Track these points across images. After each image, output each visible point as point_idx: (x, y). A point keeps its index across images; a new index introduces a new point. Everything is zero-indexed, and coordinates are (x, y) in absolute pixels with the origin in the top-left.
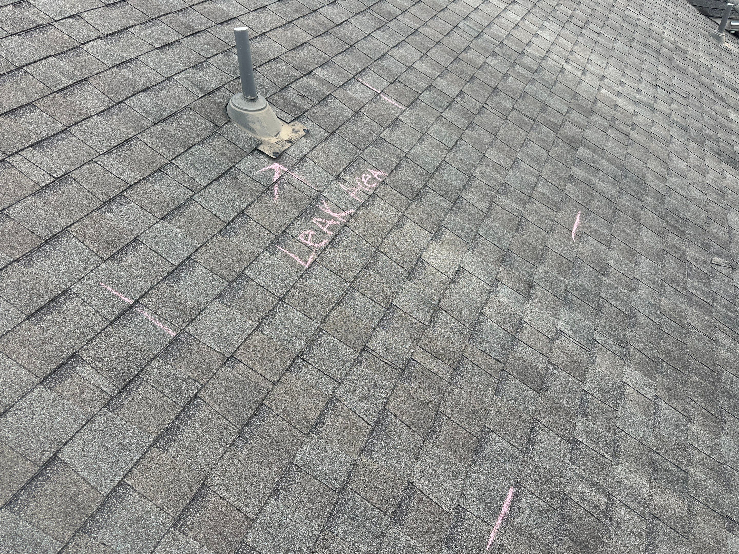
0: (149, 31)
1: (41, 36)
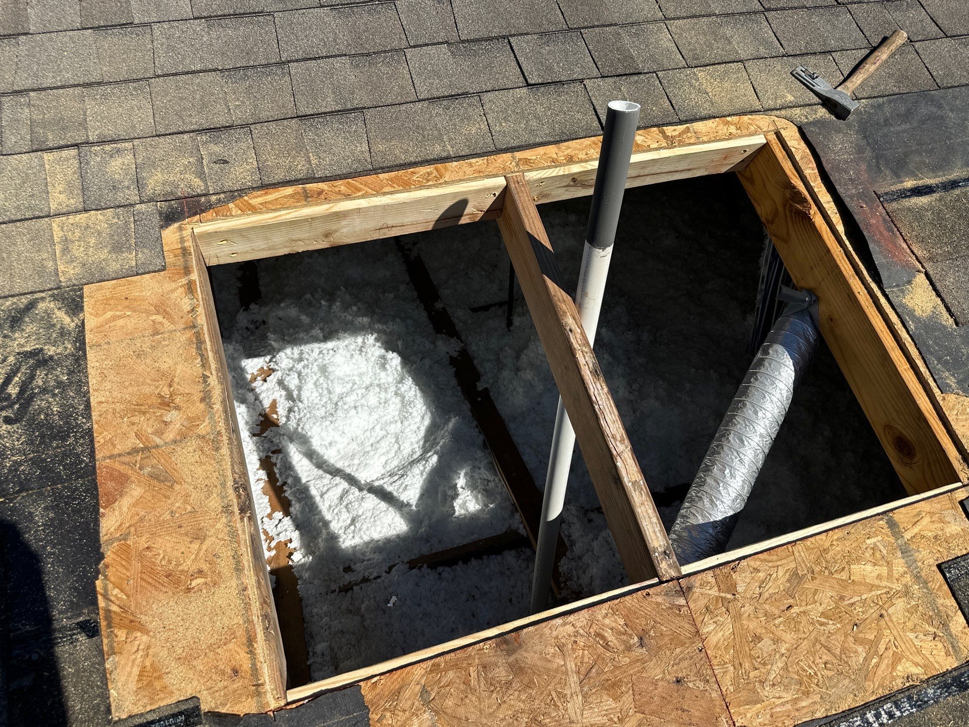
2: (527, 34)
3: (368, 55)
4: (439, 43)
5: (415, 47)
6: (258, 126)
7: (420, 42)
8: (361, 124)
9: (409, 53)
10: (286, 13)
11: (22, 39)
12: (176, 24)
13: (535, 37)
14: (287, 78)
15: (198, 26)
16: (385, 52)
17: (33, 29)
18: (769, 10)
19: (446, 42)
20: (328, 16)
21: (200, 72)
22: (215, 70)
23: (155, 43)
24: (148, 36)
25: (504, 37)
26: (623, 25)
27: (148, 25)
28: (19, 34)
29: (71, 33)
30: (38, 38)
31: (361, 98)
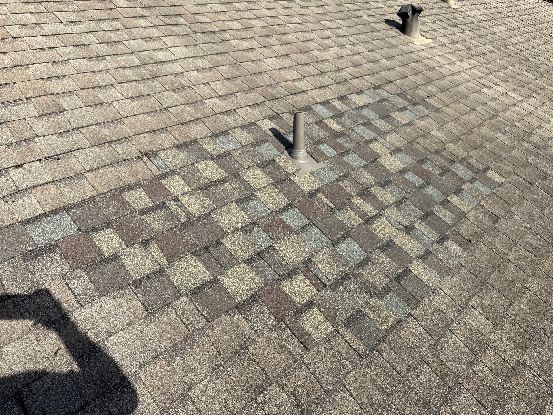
2: (239, 92)
3: (192, 103)
4: (213, 97)
5: (206, 99)
6: (169, 128)
7: (208, 97)
8: (202, 123)
9: (206, 101)
10: (157, 94)
11: (65, 112)
12: (119, 101)
13: (242, 92)
14: (169, 113)
15: (129, 101)
16: (198, 102)
17: (67, 109)
18: (305, 77)
19: (216, 97)
21: (138, 114)
22: (143, 113)
23: (116, 108)
24: (112, 106)
25: (233, 93)
26: (266, 86)
27: (110, 103)
28: (63, 111)
29: (83, 108)
30: (71, 111)
31: (199, 116)
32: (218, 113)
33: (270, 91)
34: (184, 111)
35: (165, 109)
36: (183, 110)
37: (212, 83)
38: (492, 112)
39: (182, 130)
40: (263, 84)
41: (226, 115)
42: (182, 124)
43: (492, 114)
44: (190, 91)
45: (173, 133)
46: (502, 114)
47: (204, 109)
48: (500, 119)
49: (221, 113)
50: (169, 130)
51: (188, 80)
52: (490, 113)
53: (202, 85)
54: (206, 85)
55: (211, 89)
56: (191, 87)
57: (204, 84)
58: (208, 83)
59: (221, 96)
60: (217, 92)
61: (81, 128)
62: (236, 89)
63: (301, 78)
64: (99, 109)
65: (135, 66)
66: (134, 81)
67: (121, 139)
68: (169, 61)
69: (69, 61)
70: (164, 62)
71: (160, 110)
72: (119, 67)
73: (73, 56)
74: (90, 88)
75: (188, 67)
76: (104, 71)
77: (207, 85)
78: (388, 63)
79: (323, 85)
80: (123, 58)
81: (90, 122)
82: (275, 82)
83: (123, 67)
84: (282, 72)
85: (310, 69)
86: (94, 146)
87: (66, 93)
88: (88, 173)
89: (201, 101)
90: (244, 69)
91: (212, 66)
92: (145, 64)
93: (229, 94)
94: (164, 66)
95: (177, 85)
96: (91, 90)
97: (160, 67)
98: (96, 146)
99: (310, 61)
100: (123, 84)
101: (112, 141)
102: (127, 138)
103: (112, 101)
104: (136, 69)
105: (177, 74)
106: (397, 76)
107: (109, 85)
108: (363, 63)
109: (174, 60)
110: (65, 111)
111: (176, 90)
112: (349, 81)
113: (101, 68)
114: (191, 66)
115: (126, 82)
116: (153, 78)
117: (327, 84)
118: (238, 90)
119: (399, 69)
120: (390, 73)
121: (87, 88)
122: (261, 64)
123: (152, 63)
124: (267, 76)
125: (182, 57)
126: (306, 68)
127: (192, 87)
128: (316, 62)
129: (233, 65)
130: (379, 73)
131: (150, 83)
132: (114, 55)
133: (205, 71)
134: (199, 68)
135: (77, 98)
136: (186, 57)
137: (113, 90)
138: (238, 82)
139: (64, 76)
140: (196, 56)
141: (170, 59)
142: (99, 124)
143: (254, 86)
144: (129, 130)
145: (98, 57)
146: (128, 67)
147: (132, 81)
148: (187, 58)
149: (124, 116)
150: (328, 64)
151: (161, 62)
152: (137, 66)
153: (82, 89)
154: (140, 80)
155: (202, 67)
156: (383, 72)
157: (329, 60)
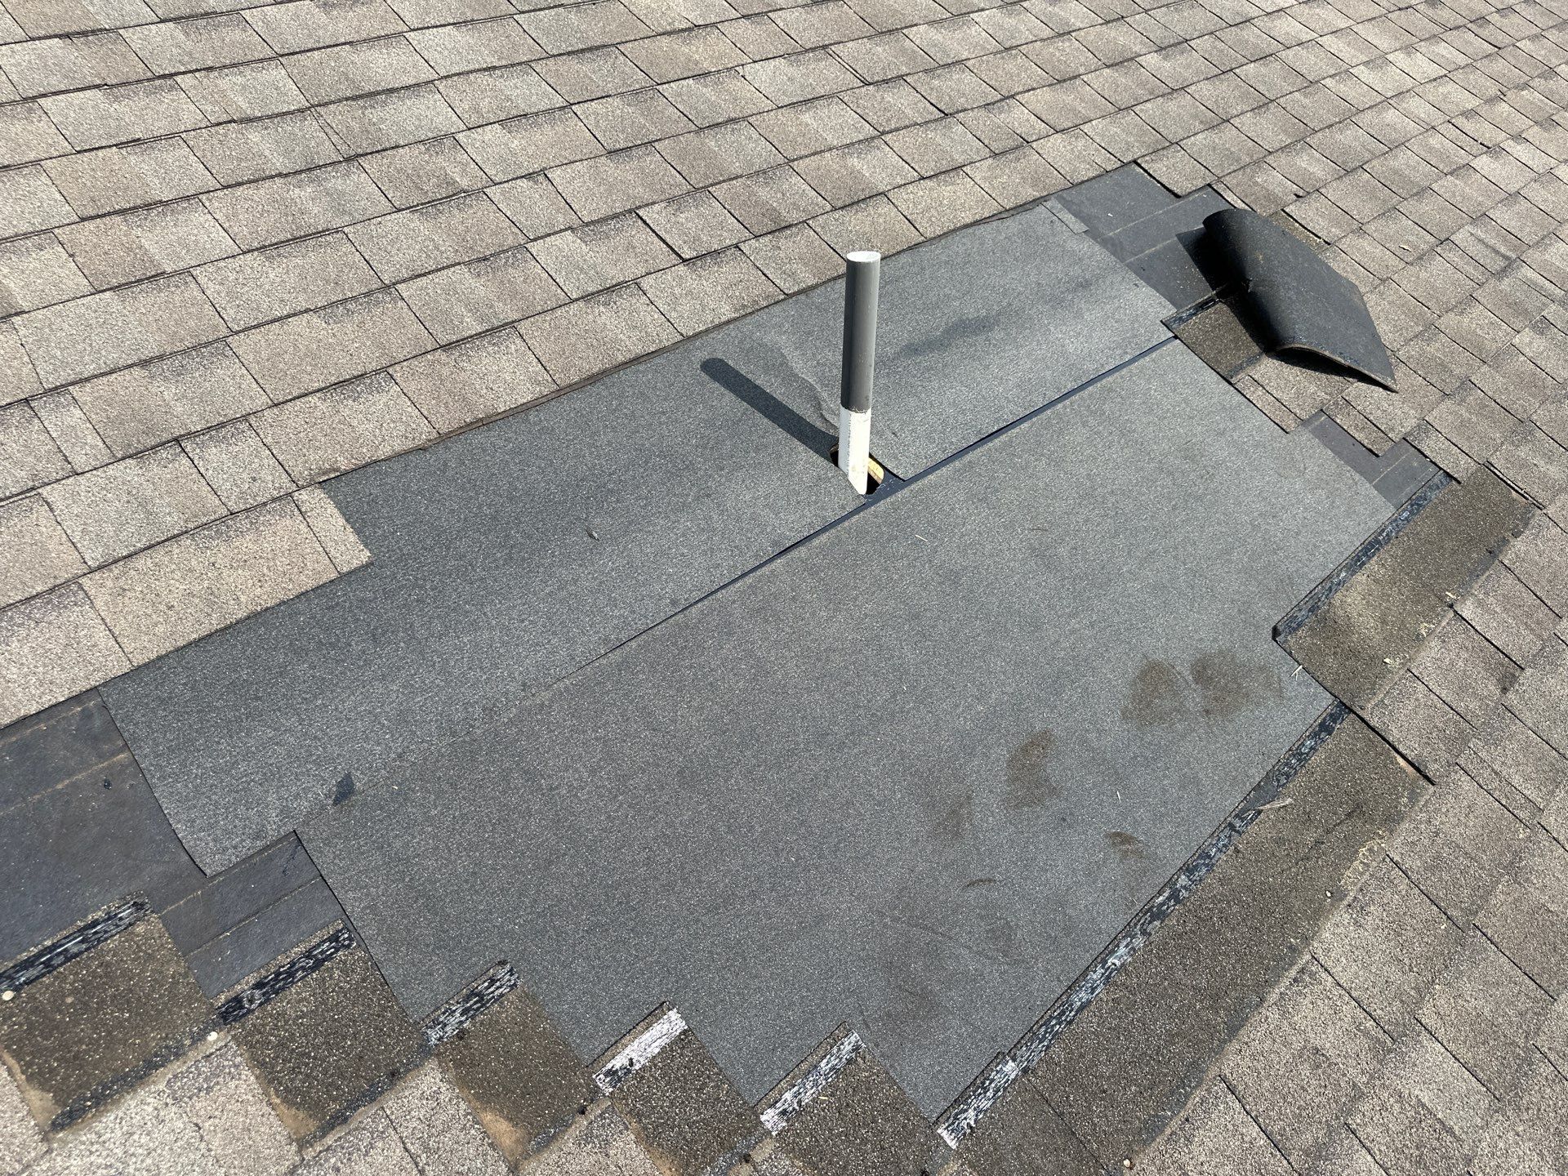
0: (682, 218)
1: (456, 217)
20: (411, 220)
24: (193, 285)
32: (574, 296)
33: (763, 193)
34: (455, 290)
35: (386, 288)
36: (450, 290)
37: (559, 171)
38: (1503, 250)
39: (445, 371)
40: (736, 168)
41: (606, 304)
42: (447, 347)
43: (1504, 256)
44: (478, 210)
45: (411, 387)
46: (1533, 256)
47: (525, 282)
48: (1530, 274)
49: (587, 297)
50: (397, 376)
51: (473, 165)
52: (1497, 252)
53: (523, 183)
54: (536, 183)
55: (554, 194)
56: (482, 190)
57: (528, 176)
58: (543, 172)
59: (587, 224)
60: (575, 207)
61: (73, 384)
62: (642, 193)
63: (873, 138)
64: (147, 300)
65: (285, 114)
66: (280, 175)
67: (222, 425)
68: (407, 88)
69: (42, 101)
70: (391, 91)
71: (368, 294)
72: (225, 118)
73: (56, 83)
74: (116, 213)
75: (476, 110)
76: (171, 136)
77: (541, 178)
78: (1167, 65)
79: (945, 165)
80: (240, 80)
81: (113, 357)
82: (780, 159)
83: (241, 121)
84: (806, 117)
85: (902, 102)
86: (123, 459)
87: (26, 236)
88: (97, 576)
89: (521, 247)
90: (671, 109)
91: (559, 102)
92: (319, 105)
93: (615, 216)
94: (390, 108)
95: (432, 190)
96: (118, 219)
97: (374, 115)
98: (130, 457)
99: (904, 70)
100: (239, 191)
101: (190, 435)
102: (245, 418)
103: (193, 263)
104: (289, 126)
105: (437, 141)
106: (1195, 117)
107: (187, 198)
108: (1082, 70)
109: (427, 83)
110: (17, 314)
111: (427, 207)
112: (1034, 145)
113: (161, 127)
114: (484, 104)
115: (250, 182)
116: (348, 160)
117: (960, 159)
118: (648, 197)
119: (1205, 90)
120: (1172, 106)
121: (104, 215)
122: (735, 85)
123: (347, 99)
124: (755, 136)
125: (455, 70)
126: (889, 98)
127: (487, 191)
128: (926, 71)
129: (635, 92)
130: (1137, 109)
131: (335, 181)
132: (210, 69)
133: (535, 123)
134: (514, 112)
135: (65, 256)
136: (471, 67)
137: (199, 217)
138: (651, 161)
139: (19, 167)
140: (504, 63)
141: (412, 81)
142: (144, 363)
143: (708, 177)
144: (254, 385)
145: (148, 80)
146: (260, 119)
147: (272, 177)
148: (471, 72)
149: (236, 328)
150: (967, 77)
151: (379, 93)
152: (292, 113)
153: (83, 220)
154: (301, 172)
155: (523, 107)
156: (1148, 105)
157: (969, 64)
